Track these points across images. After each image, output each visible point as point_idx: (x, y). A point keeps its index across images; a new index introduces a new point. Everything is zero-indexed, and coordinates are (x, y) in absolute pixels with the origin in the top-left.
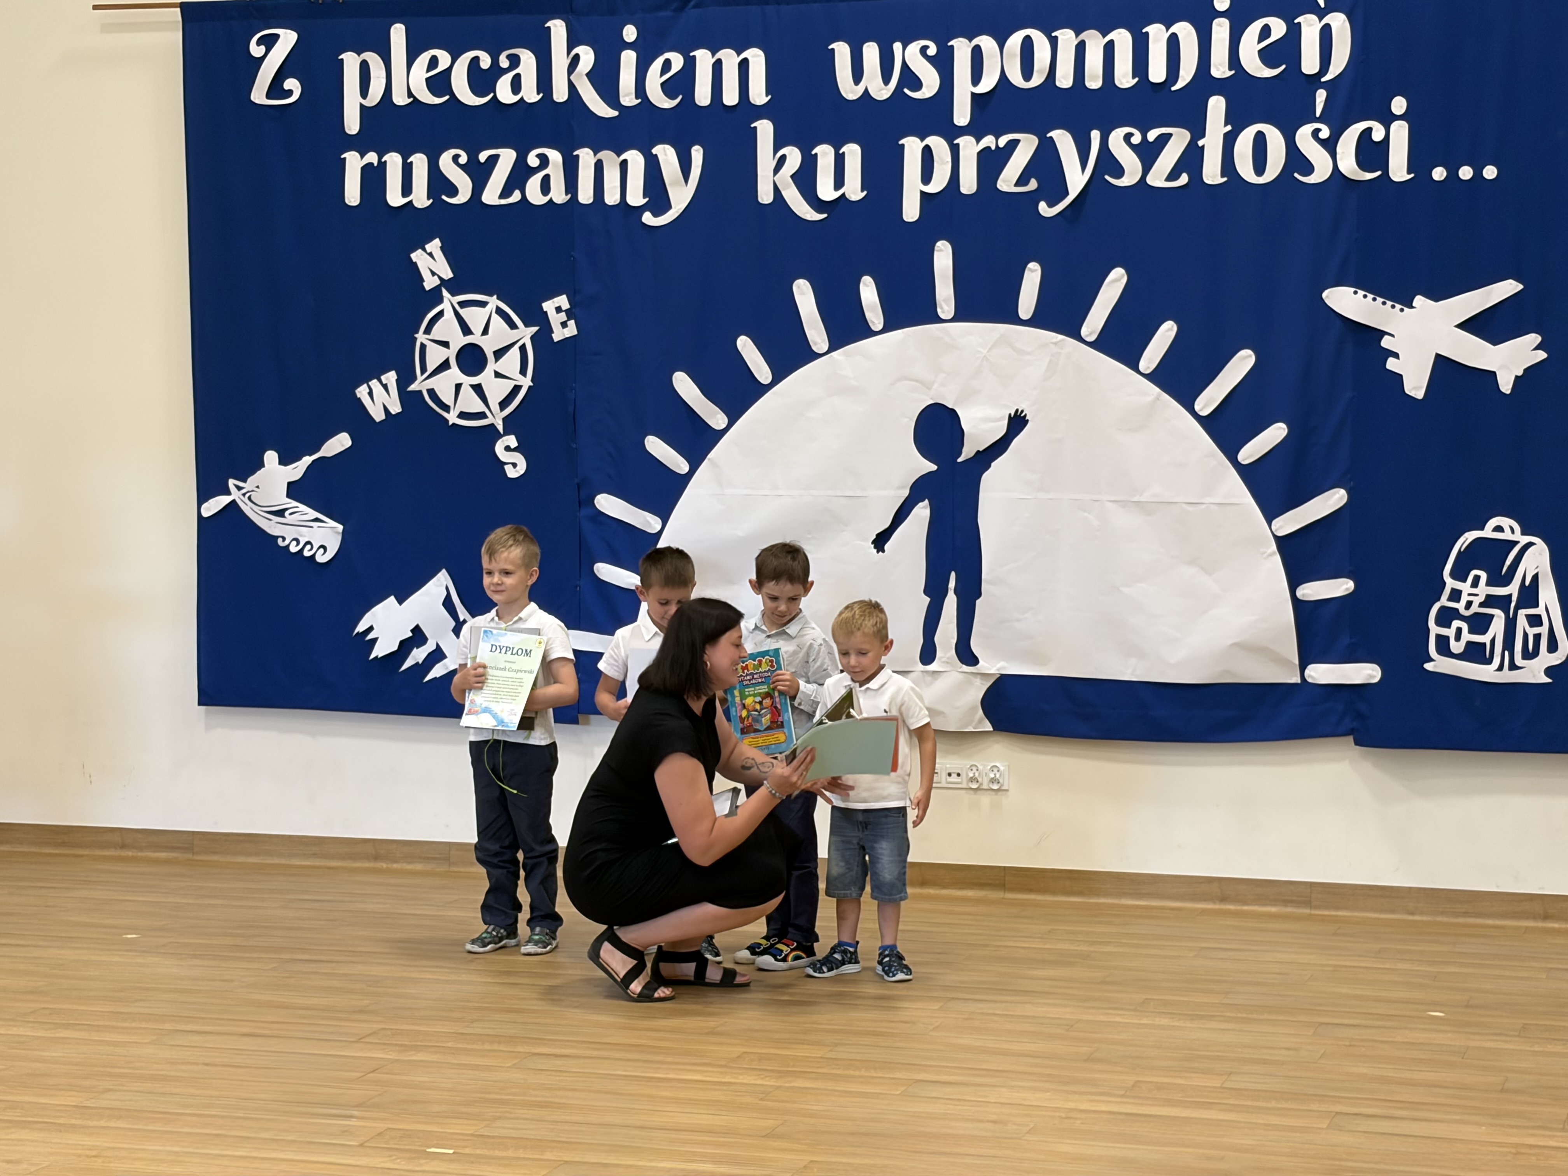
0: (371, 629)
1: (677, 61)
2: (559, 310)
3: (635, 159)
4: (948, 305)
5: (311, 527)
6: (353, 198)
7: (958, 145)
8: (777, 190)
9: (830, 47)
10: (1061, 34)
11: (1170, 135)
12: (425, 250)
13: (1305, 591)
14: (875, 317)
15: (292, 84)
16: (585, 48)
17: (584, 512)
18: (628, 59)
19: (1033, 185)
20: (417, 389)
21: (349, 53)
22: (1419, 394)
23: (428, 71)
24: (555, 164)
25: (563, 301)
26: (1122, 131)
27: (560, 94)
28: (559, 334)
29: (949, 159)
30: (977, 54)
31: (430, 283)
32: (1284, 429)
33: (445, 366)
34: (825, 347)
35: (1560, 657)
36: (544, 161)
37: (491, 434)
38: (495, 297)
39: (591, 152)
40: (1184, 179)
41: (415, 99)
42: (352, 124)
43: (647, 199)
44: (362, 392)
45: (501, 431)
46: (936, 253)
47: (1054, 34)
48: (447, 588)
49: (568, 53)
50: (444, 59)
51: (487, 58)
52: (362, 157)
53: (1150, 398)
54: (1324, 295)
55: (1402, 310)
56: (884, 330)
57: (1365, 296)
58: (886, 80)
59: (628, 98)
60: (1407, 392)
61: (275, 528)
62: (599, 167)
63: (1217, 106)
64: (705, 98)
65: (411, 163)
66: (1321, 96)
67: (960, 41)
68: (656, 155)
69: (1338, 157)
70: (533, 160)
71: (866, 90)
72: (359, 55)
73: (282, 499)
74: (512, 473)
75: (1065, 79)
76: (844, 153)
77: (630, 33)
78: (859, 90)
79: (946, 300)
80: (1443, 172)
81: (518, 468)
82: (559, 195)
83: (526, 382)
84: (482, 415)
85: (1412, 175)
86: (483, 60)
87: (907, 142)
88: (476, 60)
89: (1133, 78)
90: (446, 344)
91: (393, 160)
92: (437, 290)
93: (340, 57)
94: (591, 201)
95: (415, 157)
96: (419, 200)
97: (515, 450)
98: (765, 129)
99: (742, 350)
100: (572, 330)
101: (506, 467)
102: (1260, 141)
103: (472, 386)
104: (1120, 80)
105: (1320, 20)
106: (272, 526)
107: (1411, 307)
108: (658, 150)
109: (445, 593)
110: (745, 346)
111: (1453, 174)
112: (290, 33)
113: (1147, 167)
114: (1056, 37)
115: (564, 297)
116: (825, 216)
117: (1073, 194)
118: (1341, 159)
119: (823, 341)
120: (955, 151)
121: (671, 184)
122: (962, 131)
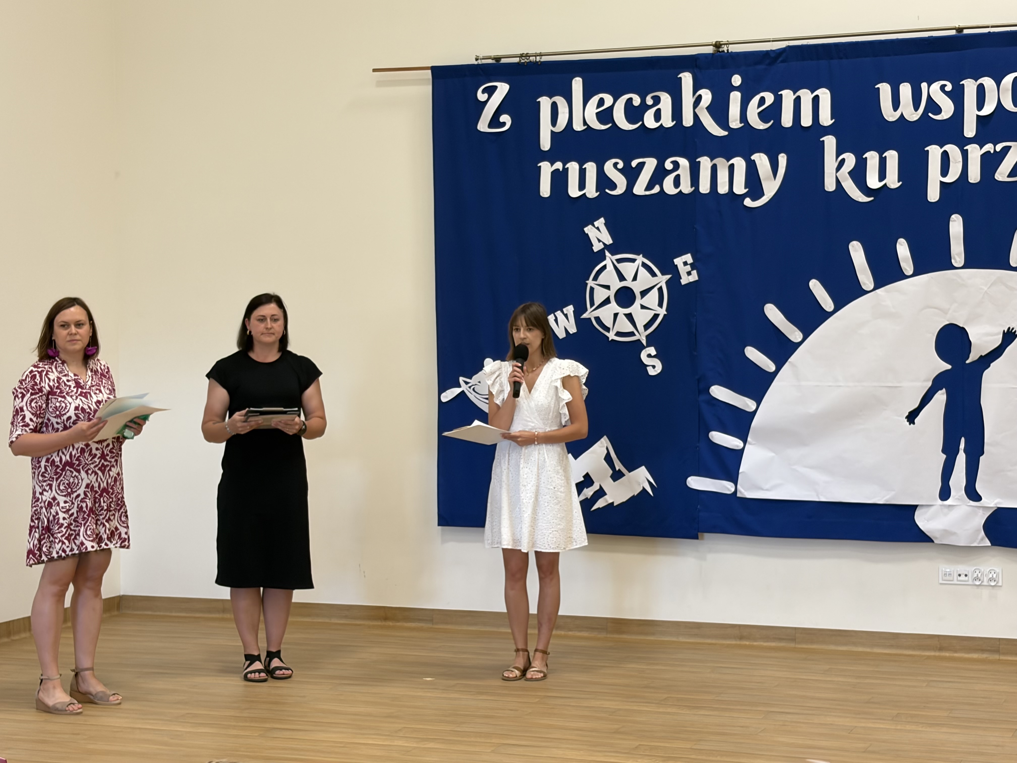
1: (769, 98)
2: (685, 263)
3: (739, 163)
4: (959, 258)
6: (546, 192)
7: (967, 150)
8: (838, 182)
9: (876, 87)
12: (594, 226)
14: (907, 266)
15: (505, 118)
16: (706, 91)
17: (702, 397)
18: (735, 97)
20: (588, 317)
21: (544, 97)
23: (598, 108)
24: (684, 167)
25: (688, 258)
27: (688, 121)
28: (685, 280)
29: (961, 159)
30: (981, 90)
31: (597, 247)
33: (607, 301)
34: (871, 286)
36: (676, 165)
37: (638, 346)
38: (641, 255)
39: (709, 159)
41: (589, 127)
42: (545, 143)
43: (747, 190)
45: (645, 344)
46: (951, 223)
49: (694, 94)
50: (608, 100)
51: (638, 98)
52: (552, 165)
56: (915, 274)
58: (916, 108)
59: (735, 123)
62: (714, 169)
64: (789, 122)
65: (585, 168)
67: (969, 81)
68: (754, 160)
70: (668, 165)
71: (902, 114)
72: (551, 98)
74: (652, 372)
76: (886, 157)
77: (737, 80)
78: (897, 114)
79: (959, 254)
81: (656, 369)
82: (686, 188)
83: (662, 312)
84: (632, 334)
86: (635, 100)
87: (931, 149)
88: (630, 100)
90: (608, 287)
91: (573, 167)
92: (602, 252)
93: (538, 100)
94: (708, 191)
95: (588, 165)
96: (590, 192)
97: (655, 356)
98: (830, 142)
99: (813, 289)
100: (694, 277)
101: (648, 368)
103: (626, 315)
108: (756, 157)
109: (606, 452)
110: (815, 286)
112: (504, 85)
115: (689, 255)
119: (870, 282)
120: (965, 155)
121: (765, 179)
122: (970, 141)
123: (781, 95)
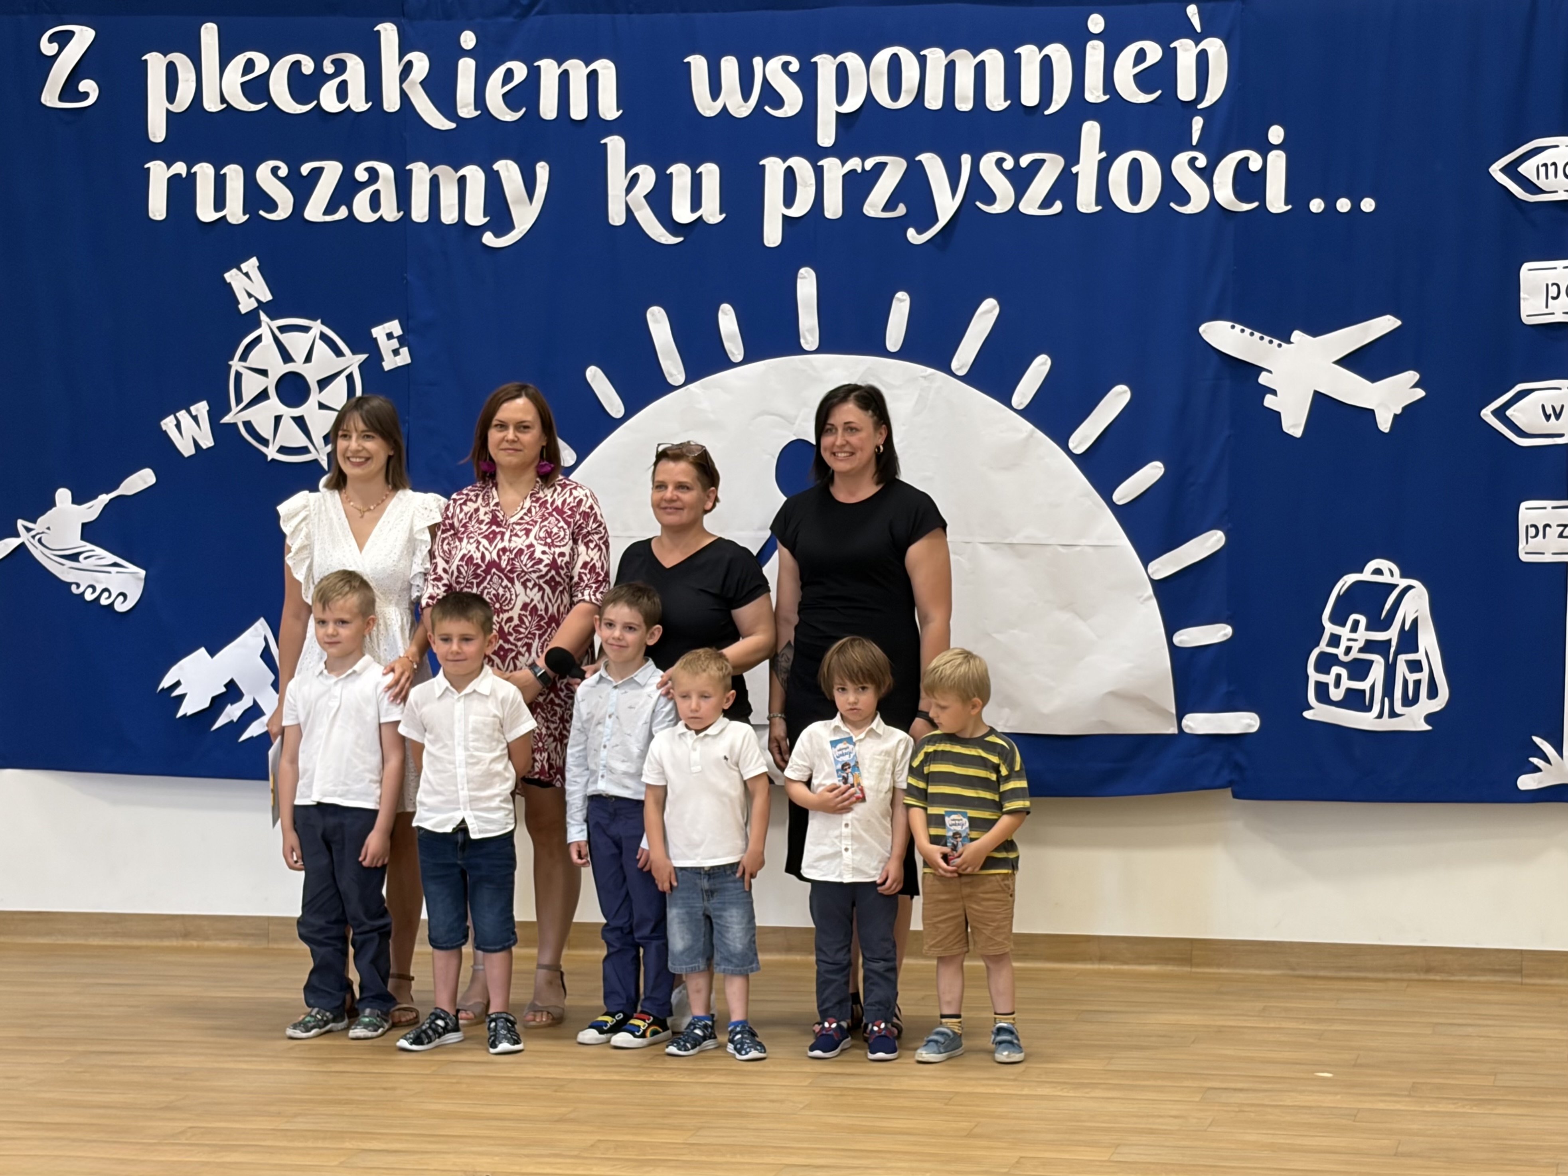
0: (177, 684)
1: (520, 72)
2: (390, 336)
3: (474, 175)
4: (813, 336)
5: (109, 572)
6: (159, 211)
7: (822, 167)
8: (629, 211)
9: (686, 60)
10: (929, 53)
11: (1043, 161)
12: (240, 270)
13: (1183, 638)
14: (735, 348)
16: (420, 55)
18: (467, 68)
19: (901, 210)
20: (232, 421)
21: (154, 54)
22: (1298, 432)
23: (244, 75)
24: (386, 179)
25: (394, 327)
26: (993, 156)
27: (391, 103)
28: (389, 363)
29: (813, 181)
30: (842, 71)
31: (246, 305)
32: (1160, 468)
33: (263, 396)
34: (681, 379)
35: (1440, 703)
36: (374, 175)
37: (313, 469)
38: (319, 321)
39: (426, 167)
40: (1057, 207)
41: (229, 105)
42: (157, 131)
43: (487, 219)
44: (168, 424)
46: (799, 281)
47: (922, 53)
48: (266, 639)
49: (400, 59)
50: (262, 62)
51: (309, 62)
52: (169, 167)
53: (1024, 435)
54: (1201, 329)
55: (1280, 346)
56: (745, 362)
57: (1243, 331)
58: (746, 96)
59: (466, 109)
60: (1285, 430)
61: (68, 573)
62: (435, 183)
63: (1091, 132)
64: (551, 111)
65: (225, 174)
66: (1198, 123)
67: (825, 58)
68: (497, 171)
69: (1215, 187)
70: (361, 174)
71: (725, 108)
72: (165, 56)
73: (74, 541)
75: (934, 101)
76: (701, 173)
77: (468, 40)
78: (717, 107)
79: (810, 330)
80: (1320, 204)
82: (390, 212)
84: (304, 450)
85: (1290, 207)
86: (305, 65)
87: (768, 163)
88: (297, 64)
89: (1005, 100)
90: (264, 373)
91: (205, 172)
92: (254, 314)
93: (143, 58)
94: (426, 219)
95: (229, 168)
96: (233, 215)
98: (616, 146)
99: (592, 381)
100: (404, 358)
102: (1135, 168)
103: (295, 419)
104: (990, 102)
105: (1197, 44)
106: (64, 572)
107: (1289, 342)
108: (500, 166)
109: (264, 644)
110: (595, 376)
111: (1330, 206)
112: (86, 31)
113: (1020, 193)
114: (925, 56)
115: (396, 323)
116: (681, 239)
117: (943, 219)
118: (1218, 190)
119: (679, 373)
120: (819, 173)
121: (515, 202)
122: (827, 152)
123: (539, 67)
